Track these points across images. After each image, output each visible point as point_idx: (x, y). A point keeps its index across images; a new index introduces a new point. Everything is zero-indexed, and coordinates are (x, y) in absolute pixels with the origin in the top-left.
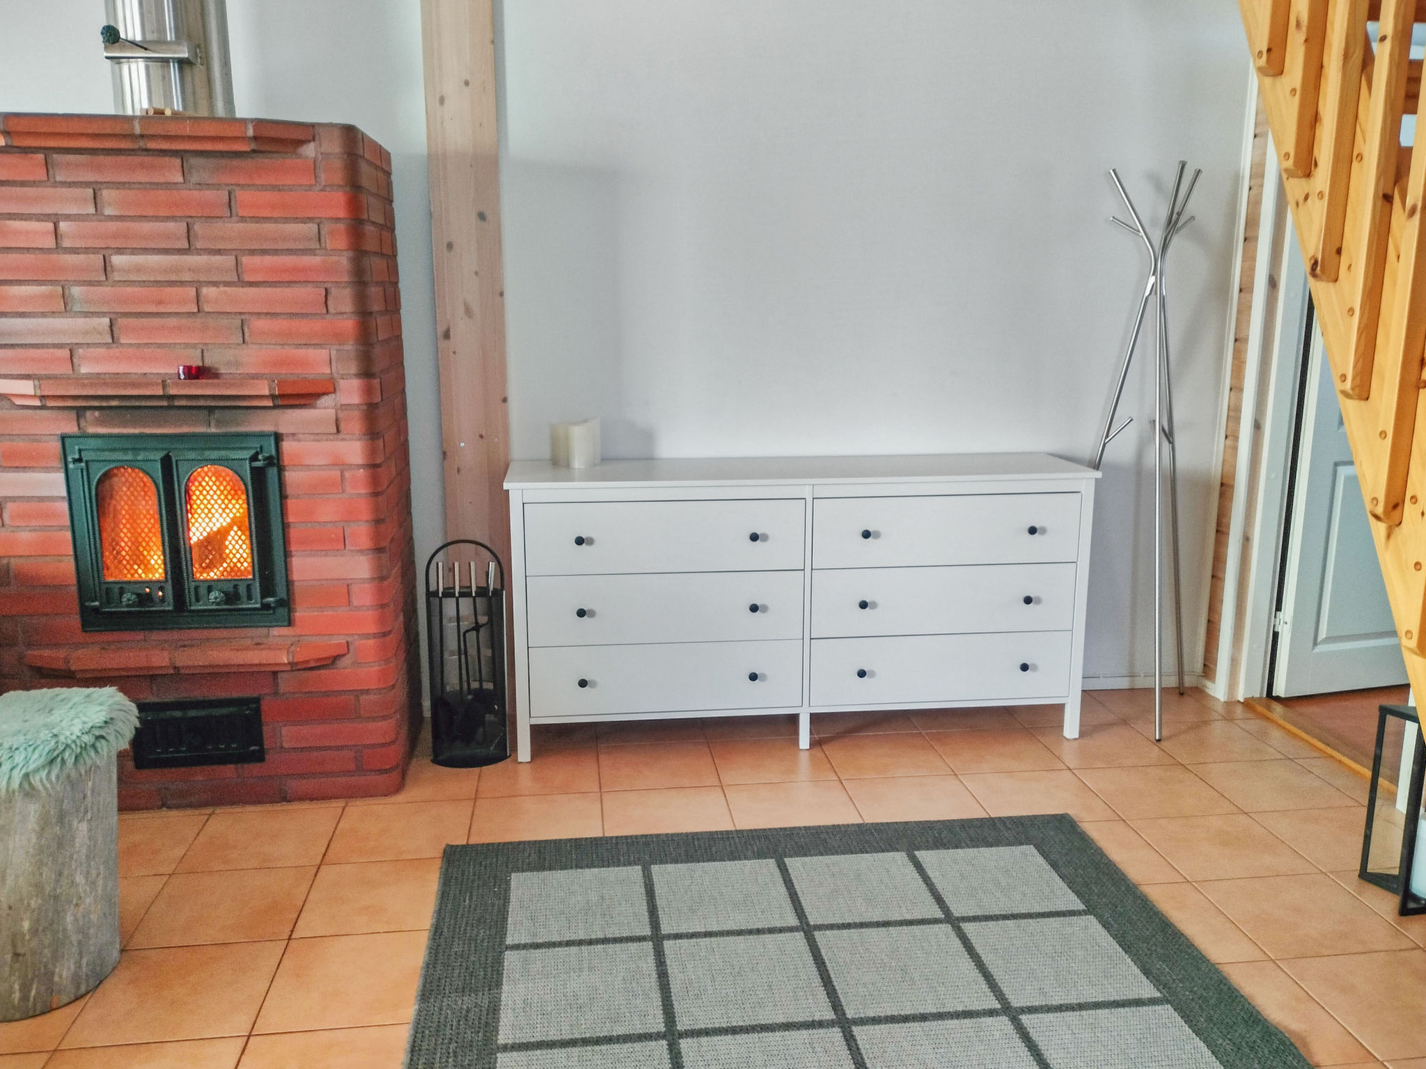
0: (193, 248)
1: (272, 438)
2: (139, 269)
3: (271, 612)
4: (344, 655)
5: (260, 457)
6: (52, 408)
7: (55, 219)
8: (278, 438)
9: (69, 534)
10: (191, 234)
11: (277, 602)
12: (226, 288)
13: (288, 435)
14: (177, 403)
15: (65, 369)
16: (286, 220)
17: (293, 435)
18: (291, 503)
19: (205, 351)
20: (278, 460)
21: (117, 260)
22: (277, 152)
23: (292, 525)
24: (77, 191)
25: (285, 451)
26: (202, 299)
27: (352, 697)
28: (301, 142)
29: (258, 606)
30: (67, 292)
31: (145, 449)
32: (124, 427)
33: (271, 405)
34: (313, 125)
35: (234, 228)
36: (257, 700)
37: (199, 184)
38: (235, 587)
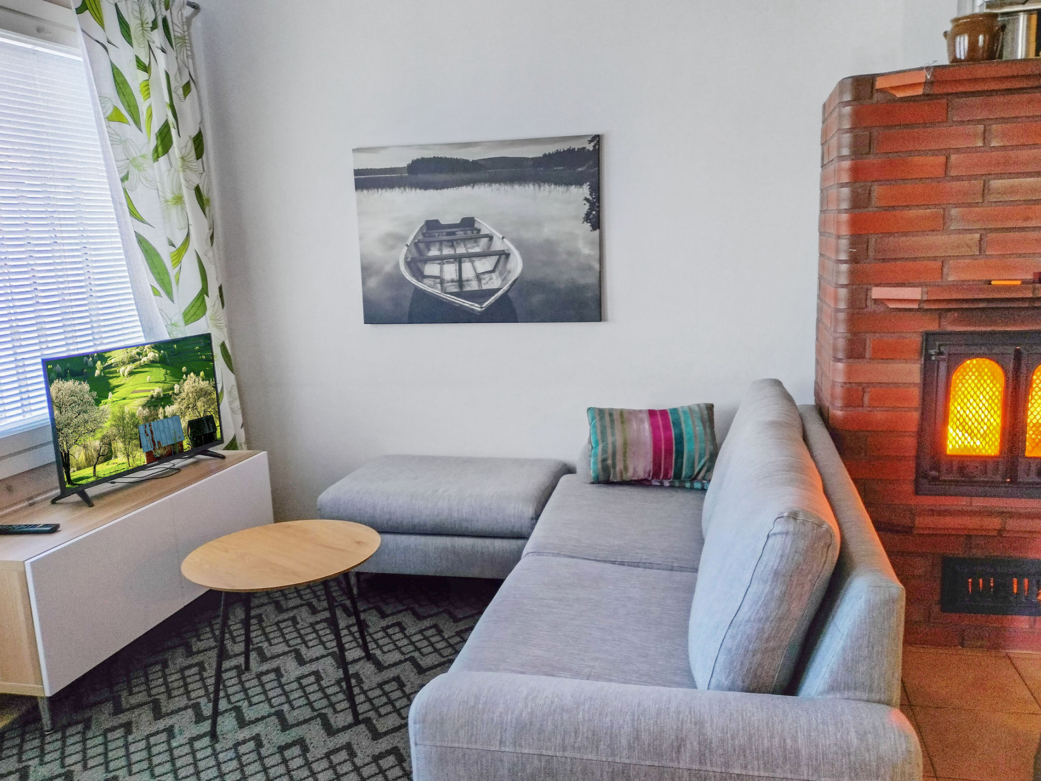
2: (1013, 190)
6: (924, 310)
7: (947, 153)
9: (917, 414)
15: (935, 279)
21: (996, 184)
24: (970, 128)
30: (947, 213)
32: (978, 325)
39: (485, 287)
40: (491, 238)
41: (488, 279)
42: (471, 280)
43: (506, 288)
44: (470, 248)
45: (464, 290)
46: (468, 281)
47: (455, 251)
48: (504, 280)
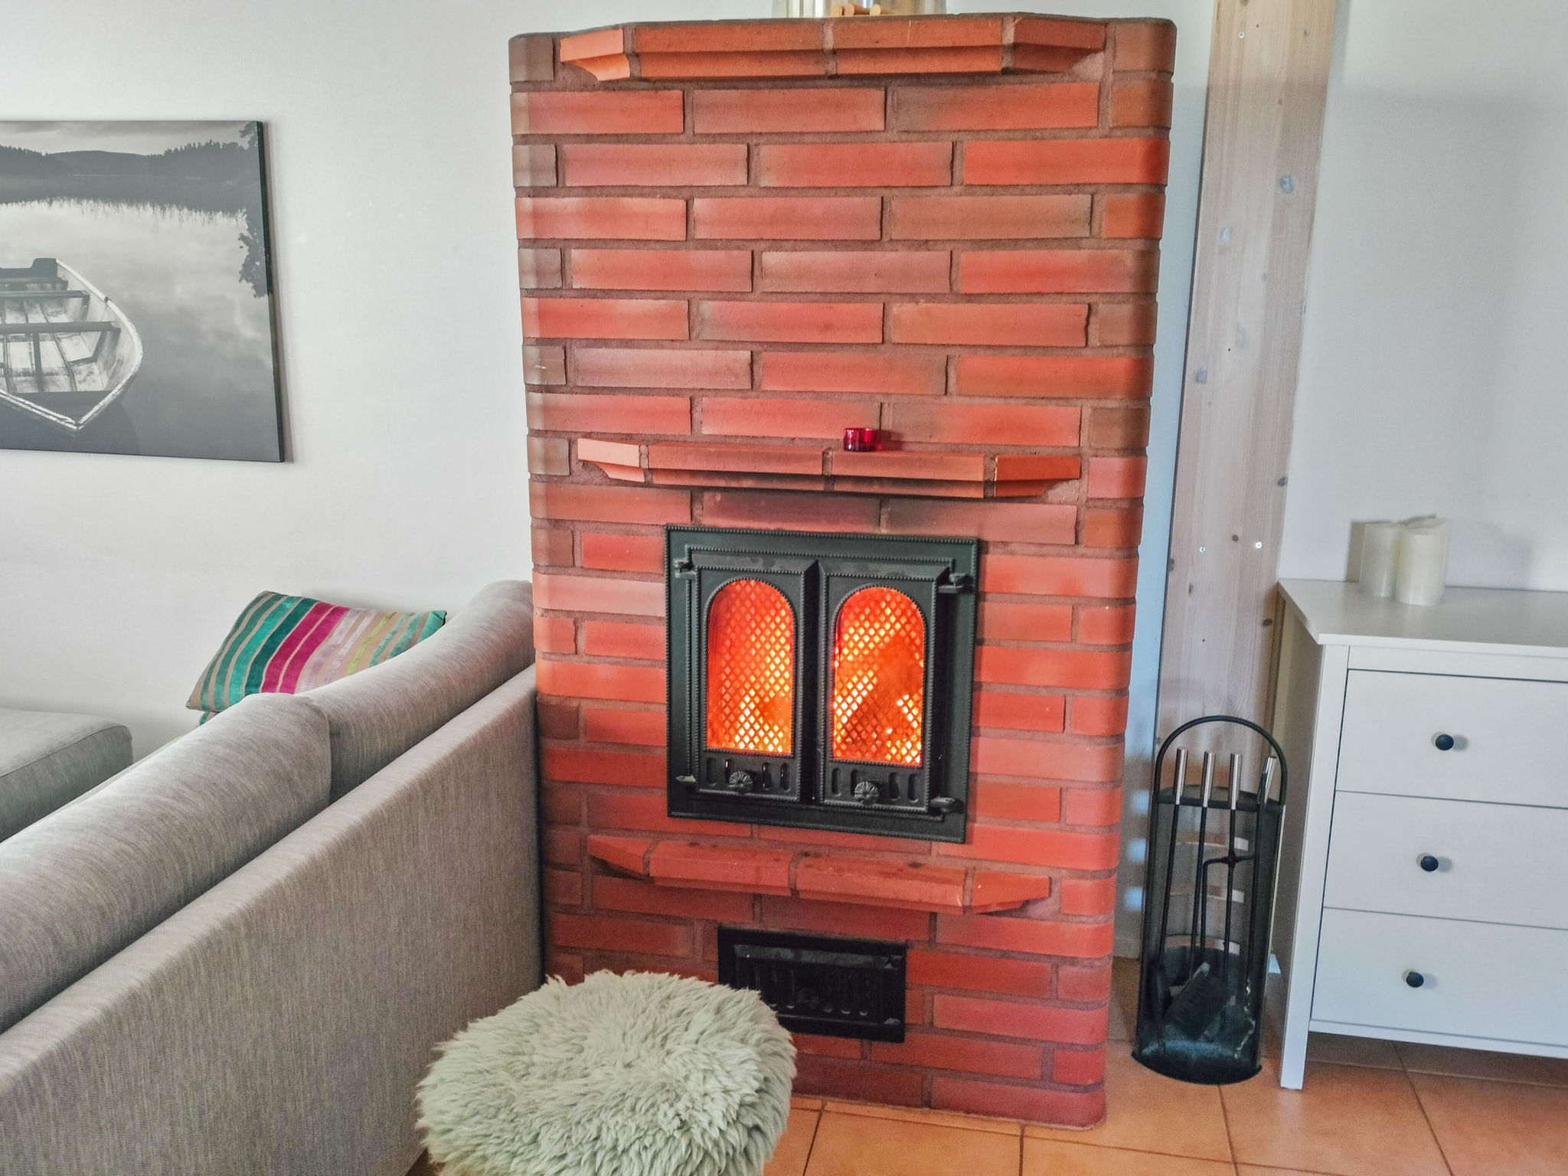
0: (885, 239)
1: (973, 549)
2: (802, 273)
3: (939, 818)
4: (1043, 899)
5: (952, 577)
6: (658, 487)
7: (688, 194)
8: (982, 547)
9: (663, 673)
10: (886, 216)
11: (950, 806)
12: (929, 305)
13: (996, 544)
14: (838, 487)
15: (681, 429)
16: (1042, 188)
17: (1005, 544)
18: (986, 650)
19: (886, 406)
20: (977, 586)
21: (771, 259)
22: (1043, 72)
23: (984, 687)
24: (723, 149)
25: (988, 569)
26: (890, 323)
27: (1047, 965)
28: (1080, 53)
29: (923, 809)
30: (694, 310)
31: (784, 556)
32: (754, 519)
33: (981, 496)
34: (1105, 23)
35: (957, 201)
36: (902, 949)
37: (908, 132)
38: (892, 775)
39: (81, 388)
40: (86, 298)
41: (85, 373)
42: (57, 374)
43: (116, 391)
44: (52, 314)
45: (47, 390)
46: (51, 374)
47: (27, 320)
48: (114, 376)
